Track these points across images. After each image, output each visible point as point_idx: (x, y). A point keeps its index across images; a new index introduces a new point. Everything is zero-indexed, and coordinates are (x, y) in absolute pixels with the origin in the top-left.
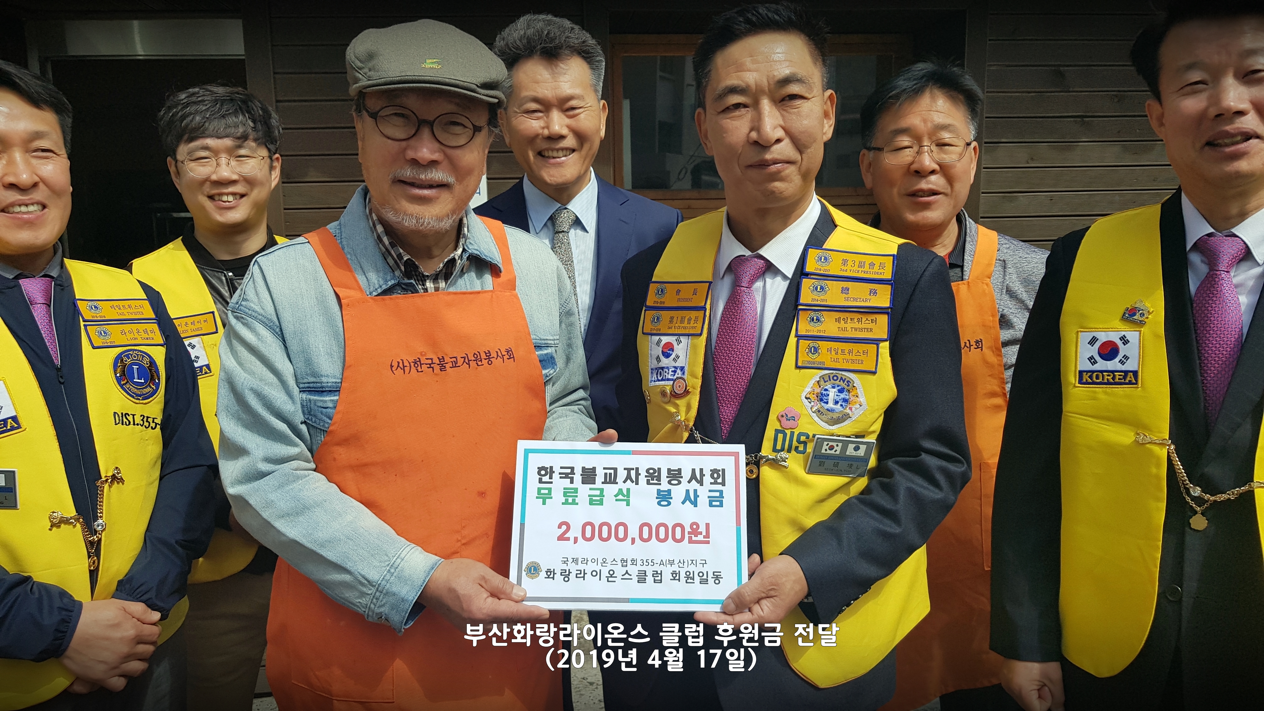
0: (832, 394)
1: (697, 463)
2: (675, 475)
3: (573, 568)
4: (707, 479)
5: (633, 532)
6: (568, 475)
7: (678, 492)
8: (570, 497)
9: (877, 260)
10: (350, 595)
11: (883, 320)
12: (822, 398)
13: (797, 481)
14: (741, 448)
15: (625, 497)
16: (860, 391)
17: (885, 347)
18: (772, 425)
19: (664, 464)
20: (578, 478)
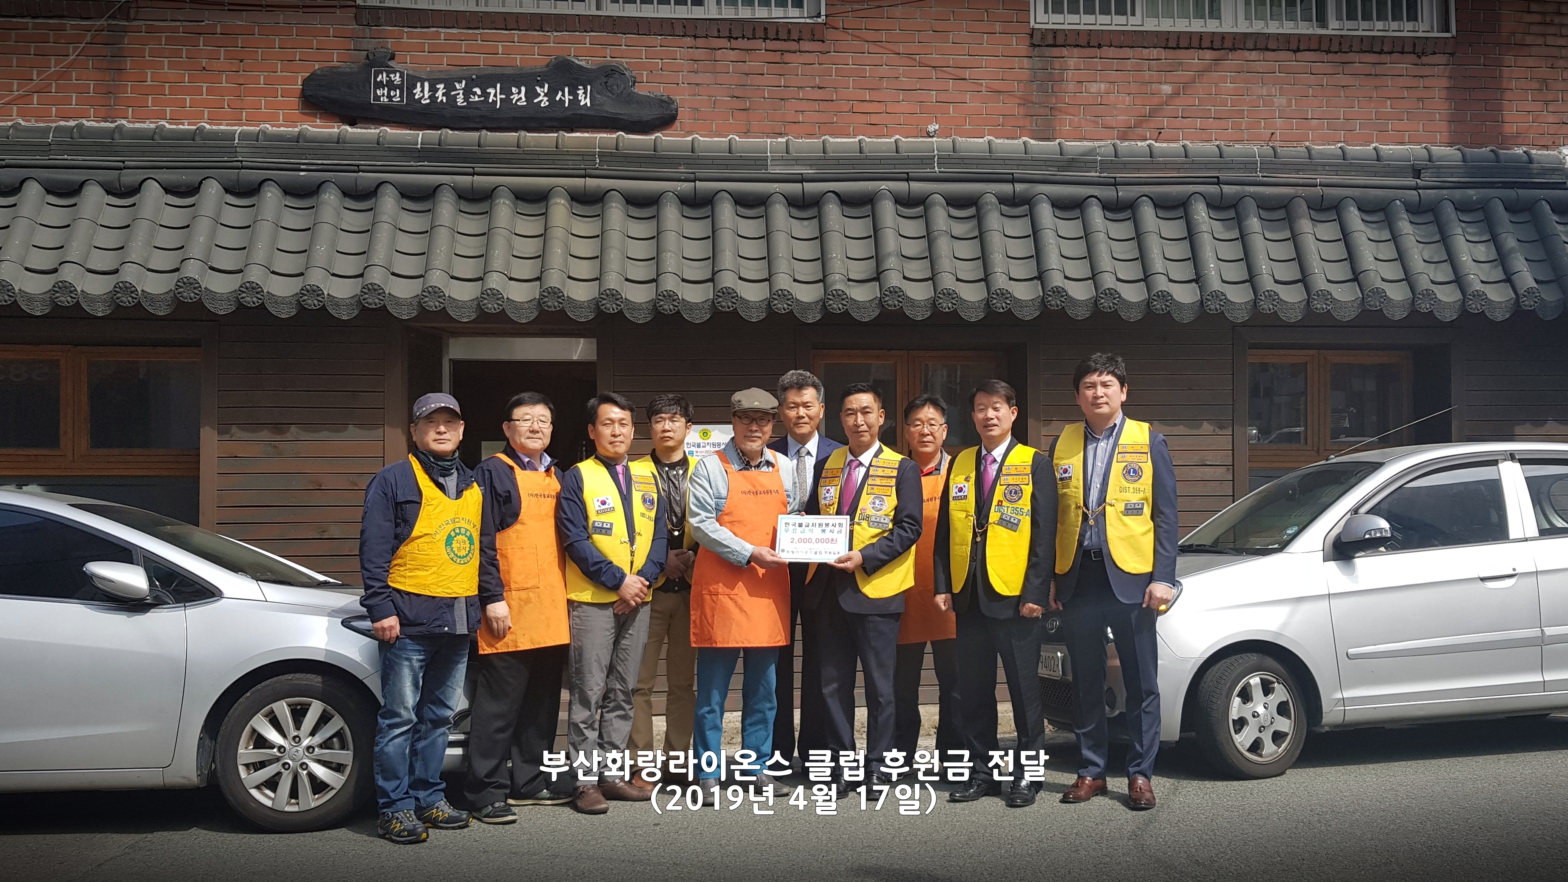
0: (877, 502)
1: (834, 521)
2: (827, 525)
3: (795, 550)
4: (837, 526)
5: (814, 541)
6: (794, 525)
7: (828, 530)
8: (794, 531)
9: (894, 462)
10: (730, 556)
11: (894, 480)
12: (874, 503)
13: (865, 529)
14: (848, 517)
15: (812, 531)
16: (886, 501)
17: (894, 488)
18: (859, 512)
19: (824, 522)
20: (797, 525)
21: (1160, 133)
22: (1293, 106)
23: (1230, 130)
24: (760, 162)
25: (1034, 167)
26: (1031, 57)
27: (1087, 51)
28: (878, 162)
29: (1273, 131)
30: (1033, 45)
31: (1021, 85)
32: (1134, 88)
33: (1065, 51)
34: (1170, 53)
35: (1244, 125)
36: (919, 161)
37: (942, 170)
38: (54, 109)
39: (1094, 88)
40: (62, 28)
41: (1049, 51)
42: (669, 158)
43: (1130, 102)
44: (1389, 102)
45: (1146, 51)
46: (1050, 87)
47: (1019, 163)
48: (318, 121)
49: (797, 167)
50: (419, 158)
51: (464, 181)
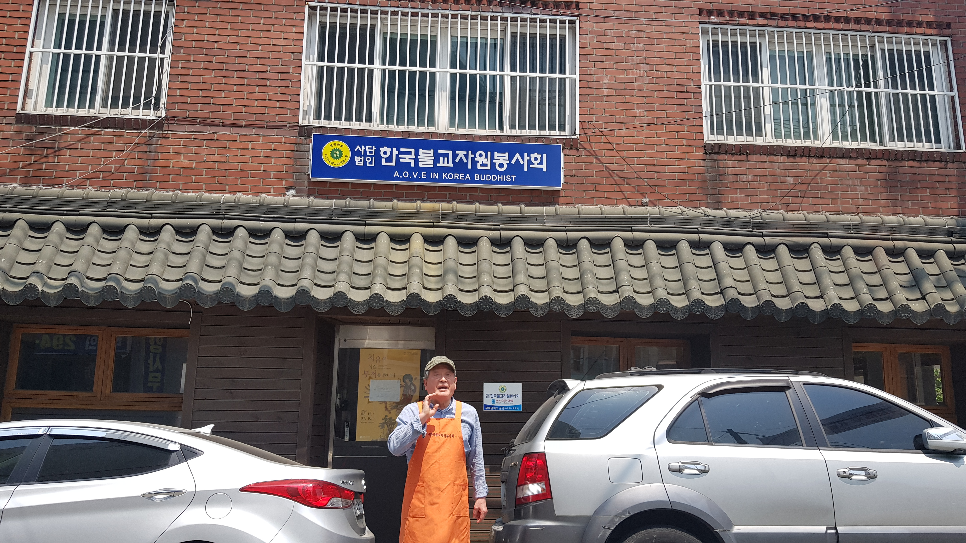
21: (787, 206)
22: (869, 192)
23: (831, 205)
24: (539, 219)
25: (710, 225)
26: (705, 160)
27: (739, 157)
28: (612, 220)
29: (858, 206)
30: (705, 153)
31: (700, 175)
32: (770, 179)
33: (726, 157)
34: (791, 159)
35: (839, 202)
36: (638, 220)
37: (653, 225)
38: (112, 181)
39: (745, 178)
40: (121, 135)
41: (715, 157)
42: (484, 216)
43: (768, 187)
44: (928, 190)
45: (775, 158)
46: (717, 177)
47: (701, 222)
48: (272, 192)
49: (563, 223)
50: (333, 215)
51: (360, 229)
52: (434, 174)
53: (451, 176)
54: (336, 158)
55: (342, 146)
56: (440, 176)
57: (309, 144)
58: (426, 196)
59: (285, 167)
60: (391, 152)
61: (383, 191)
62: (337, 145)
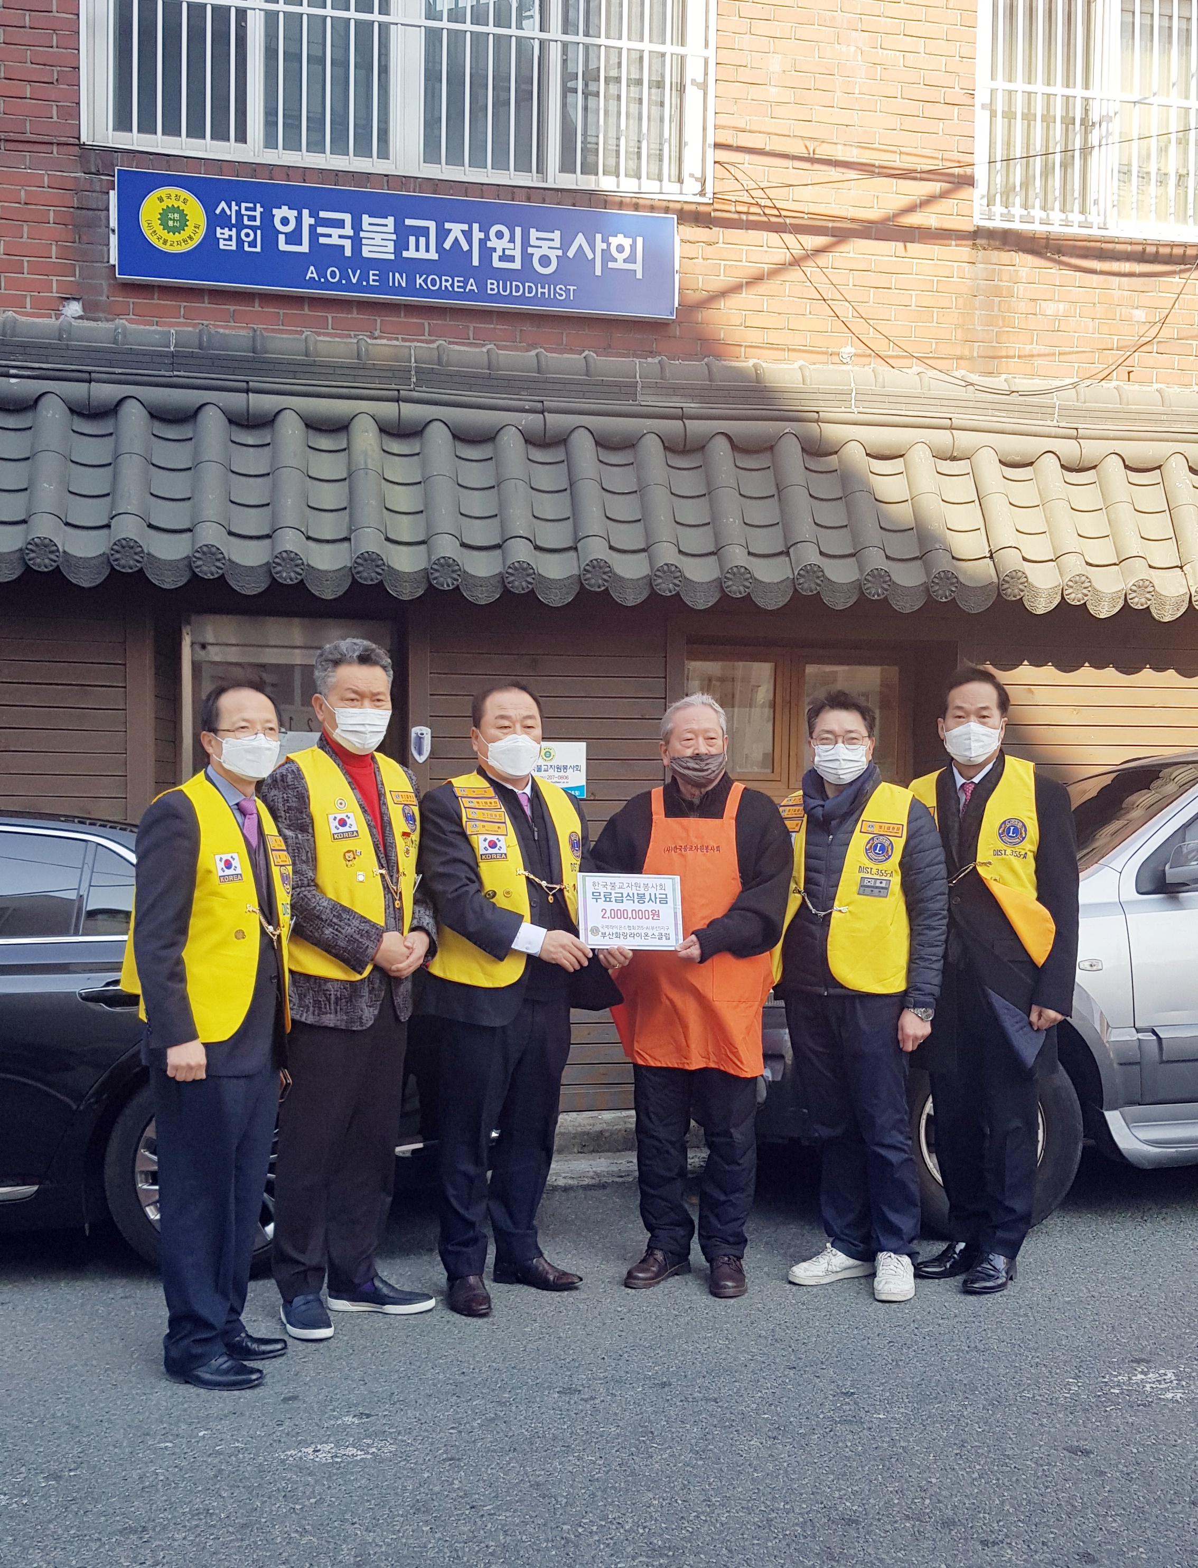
24: (627, 390)
25: (975, 410)
26: (974, 263)
28: (779, 395)
30: (975, 248)
31: (961, 299)
33: (1016, 261)
36: (830, 397)
37: (861, 410)
41: (994, 260)
42: (509, 379)
43: (1094, 329)
48: (28, 306)
49: (675, 399)
50: (173, 366)
51: (236, 401)
52: (397, 275)
53: (434, 282)
54: (174, 230)
55: (185, 201)
56: (411, 281)
57: (108, 193)
58: (378, 328)
59: (54, 247)
60: (299, 219)
61: (281, 312)
62: (173, 197)
